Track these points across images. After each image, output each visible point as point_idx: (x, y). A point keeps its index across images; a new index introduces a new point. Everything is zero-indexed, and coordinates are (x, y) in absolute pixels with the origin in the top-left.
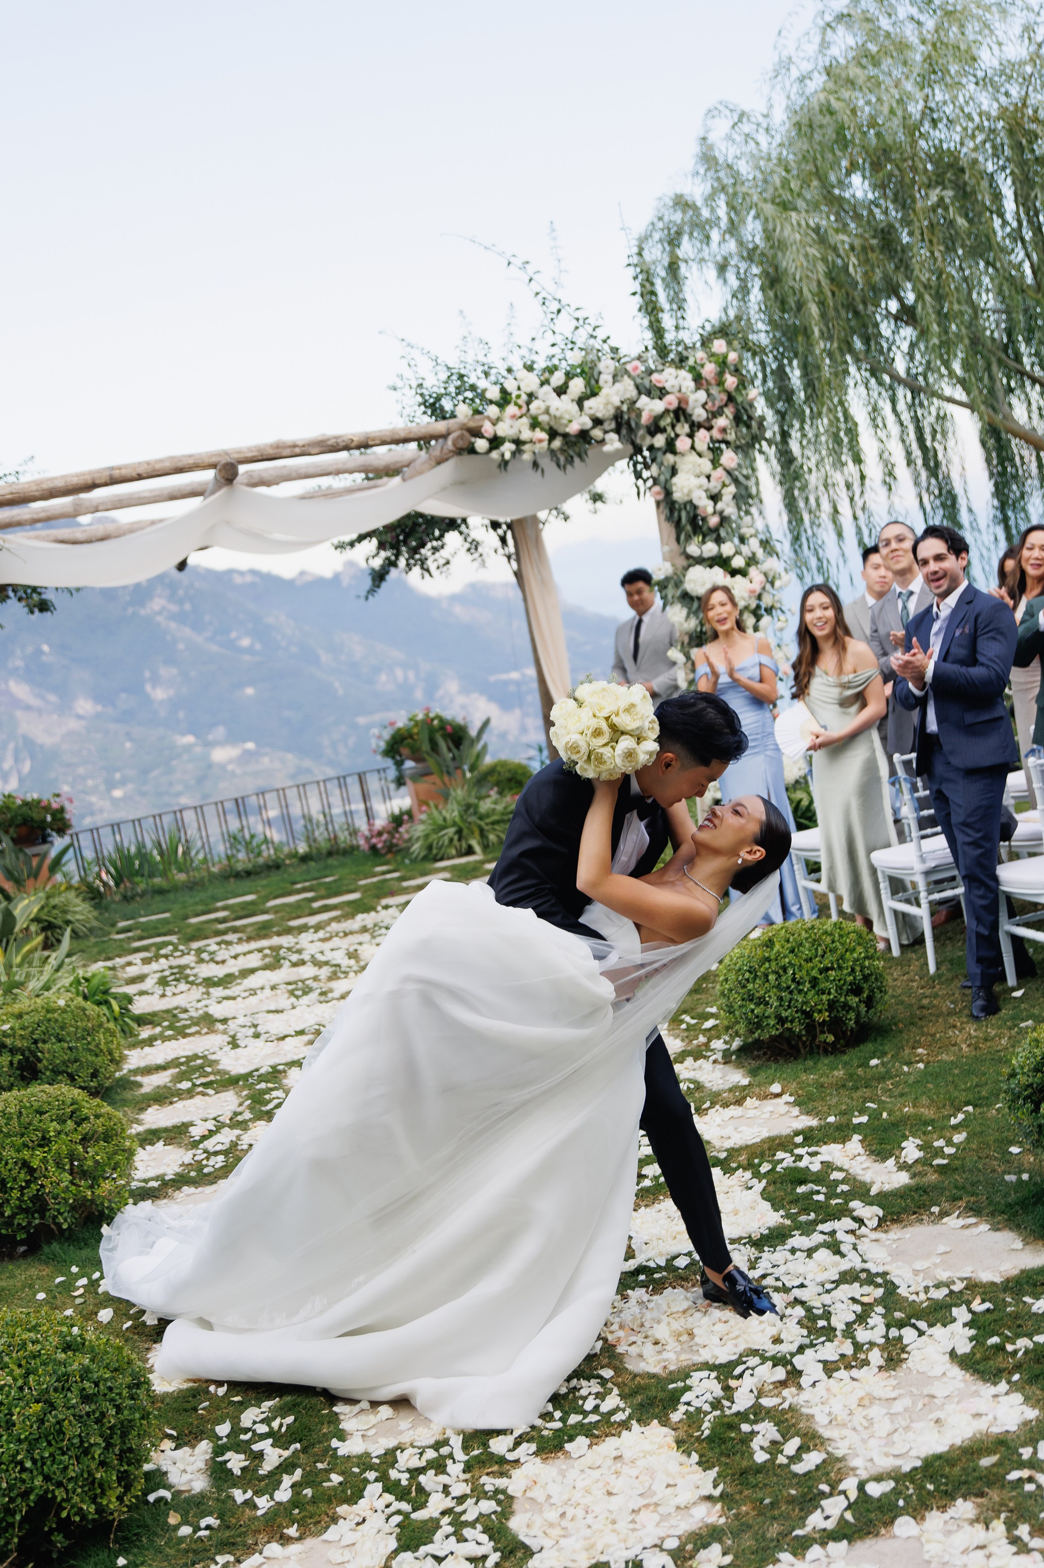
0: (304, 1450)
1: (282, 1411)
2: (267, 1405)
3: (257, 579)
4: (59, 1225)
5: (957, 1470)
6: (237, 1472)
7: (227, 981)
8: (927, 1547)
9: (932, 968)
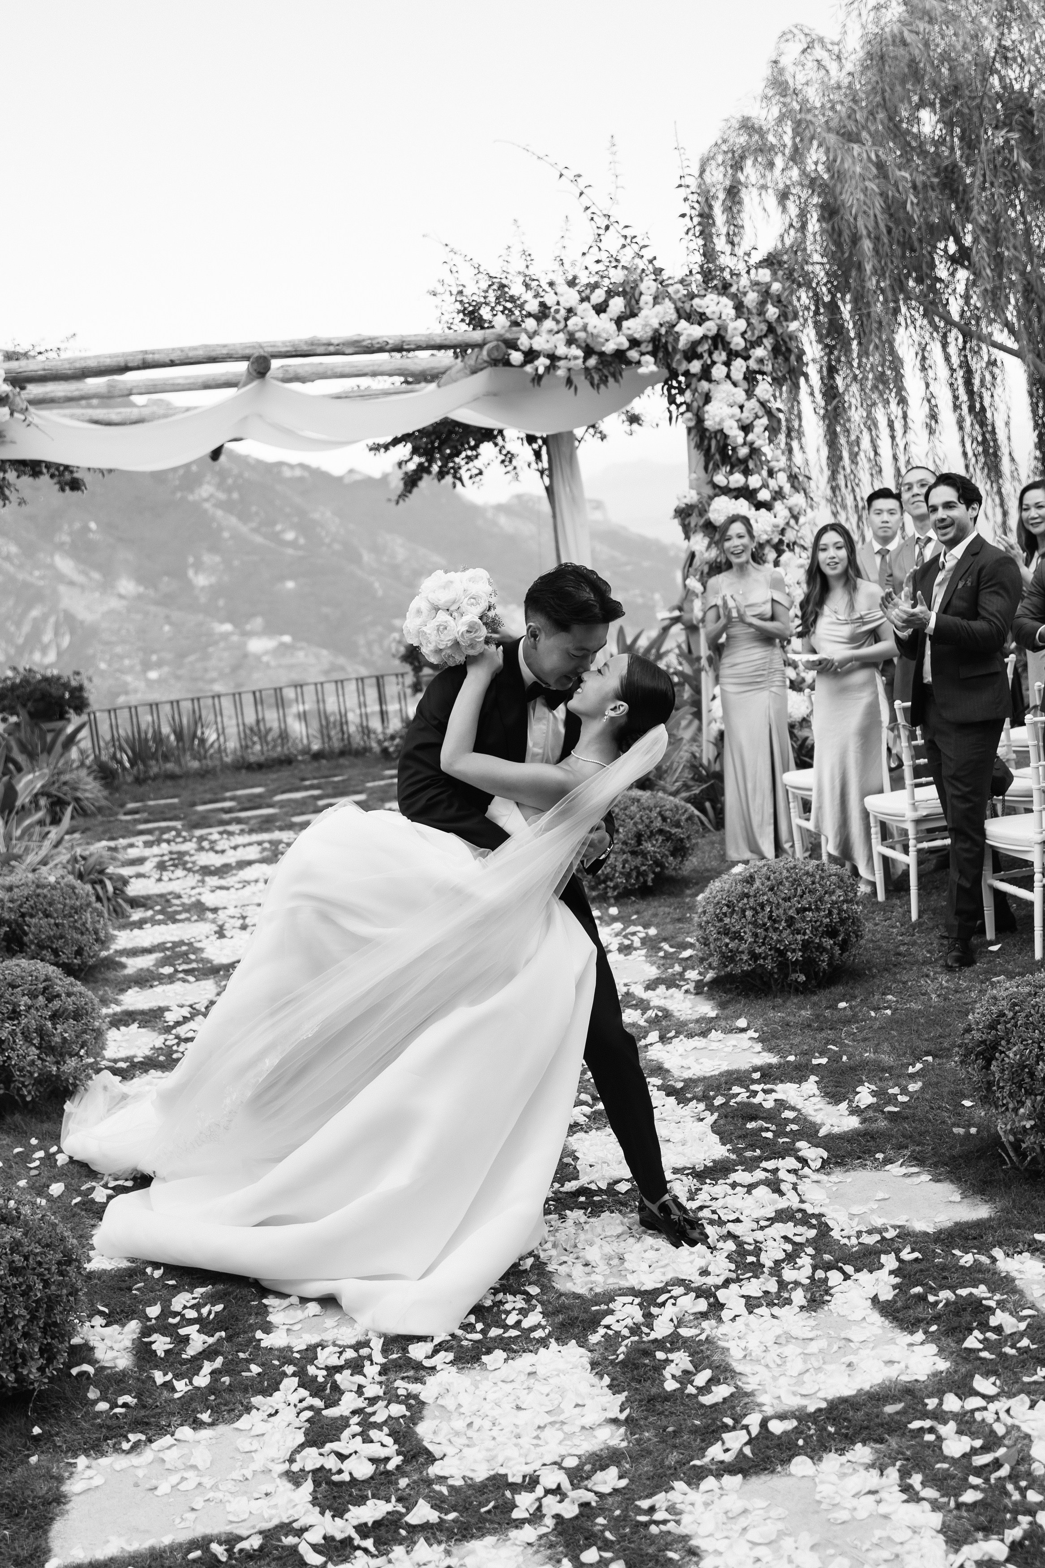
0: (229, 1338)
1: (212, 1299)
2: (199, 1291)
3: (306, 474)
4: (23, 1097)
5: (860, 1414)
6: (161, 1353)
7: (223, 871)
8: (819, 1488)
9: (914, 916)
